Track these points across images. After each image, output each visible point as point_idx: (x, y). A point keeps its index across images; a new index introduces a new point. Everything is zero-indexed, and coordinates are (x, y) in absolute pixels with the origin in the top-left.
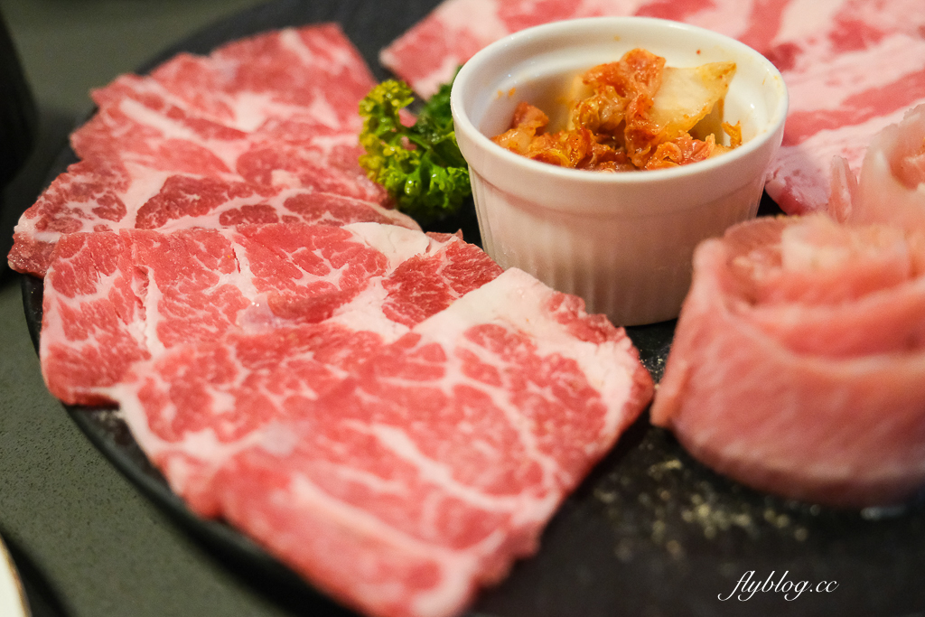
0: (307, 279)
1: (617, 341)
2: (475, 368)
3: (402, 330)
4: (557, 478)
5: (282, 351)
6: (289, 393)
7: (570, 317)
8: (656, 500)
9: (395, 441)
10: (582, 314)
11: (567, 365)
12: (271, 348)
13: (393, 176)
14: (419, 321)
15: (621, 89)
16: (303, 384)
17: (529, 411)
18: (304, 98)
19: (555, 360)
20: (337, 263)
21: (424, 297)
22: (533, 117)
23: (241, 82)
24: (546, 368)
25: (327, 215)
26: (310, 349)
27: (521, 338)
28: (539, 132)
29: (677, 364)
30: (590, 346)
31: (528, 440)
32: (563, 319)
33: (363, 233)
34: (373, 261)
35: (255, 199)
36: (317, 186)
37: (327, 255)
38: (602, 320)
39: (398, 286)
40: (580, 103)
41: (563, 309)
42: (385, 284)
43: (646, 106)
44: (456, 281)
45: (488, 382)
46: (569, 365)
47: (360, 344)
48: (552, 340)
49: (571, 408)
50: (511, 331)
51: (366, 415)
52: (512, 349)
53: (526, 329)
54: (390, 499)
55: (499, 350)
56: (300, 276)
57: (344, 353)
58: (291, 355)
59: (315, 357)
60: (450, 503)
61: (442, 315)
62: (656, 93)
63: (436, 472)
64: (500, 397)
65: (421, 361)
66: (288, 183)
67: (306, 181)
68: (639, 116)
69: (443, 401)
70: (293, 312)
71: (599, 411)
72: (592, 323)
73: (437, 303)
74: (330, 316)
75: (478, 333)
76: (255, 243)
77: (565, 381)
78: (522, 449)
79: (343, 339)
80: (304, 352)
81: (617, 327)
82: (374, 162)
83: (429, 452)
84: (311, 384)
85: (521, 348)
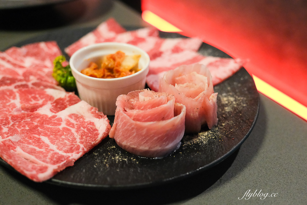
0: (33, 102)
1: (104, 118)
2: (69, 123)
3: (54, 114)
4: (83, 149)
5: (22, 118)
6: (22, 128)
7: (94, 112)
8: (107, 155)
9: (45, 140)
10: (97, 112)
11: (91, 124)
12: (20, 118)
13: (59, 78)
14: (58, 111)
15: (114, 60)
16: (27, 126)
17: (80, 134)
18: (43, 59)
19: (89, 122)
20: (42, 99)
21: (61, 107)
22: (94, 66)
23: (28, 54)
24: (86, 124)
25: (42, 87)
26: (30, 118)
27: (82, 117)
28: (95, 69)
29: (115, 123)
30: (98, 119)
31: (78, 140)
32: (92, 113)
33: (49, 92)
34: (50, 98)
35: (24, 83)
36: (42, 80)
37: (40, 96)
38: (101, 113)
39: (55, 104)
40: (106, 63)
41: (93, 110)
42: (51, 104)
43: (119, 64)
44: (70, 103)
45: (71, 127)
46: (92, 124)
47: (43, 118)
48: (89, 117)
49: (90, 134)
50: (79, 115)
51: (39, 134)
52: (79, 120)
53: (83, 115)
54: (41, 152)
55: (75, 120)
56: (31, 101)
57: (38, 119)
58: (25, 119)
59: (31, 120)
60: (56, 153)
61: (63, 111)
62: (122, 61)
63: (53, 147)
64: (73, 130)
65: (56, 121)
66: (33, 79)
67: (38, 79)
68: (117, 66)
69: (59, 131)
70: (27, 109)
71: (97, 134)
72: (99, 114)
73: (63, 107)
74: (36, 110)
75: (70, 116)
76: (22, 94)
77: (90, 127)
78: (76, 142)
79: (38, 116)
80: (28, 119)
81: (105, 114)
82: (55, 75)
83: (53, 142)
84: (28, 127)
85: (81, 119)
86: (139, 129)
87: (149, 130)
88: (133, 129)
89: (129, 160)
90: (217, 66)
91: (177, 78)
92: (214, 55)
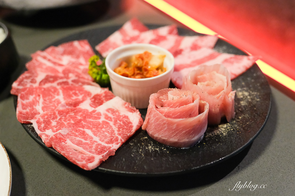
0: (74, 98)
1: (137, 112)
2: (107, 117)
3: (93, 109)
4: (121, 140)
5: (67, 113)
6: (68, 122)
7: (128, 107)
8: (141, 145)
9: (89, 132)
10: (130, 107)
11: (126, 117)
12: (65, 112)
13: (94, 76)
14: (96, 107)
15: (142, 59)
16: (71, 120)
17: (117, 127)
18: (78, 57)
19: (124, 116)
20: (81, 94)
21: (99, 102)
22: (124, 65)
23: (64, 53)
24: (122, 117)
25: (80, 84)
26: (74, 113)
27: (117, 111)
28: (125, 68)
29: (147, 118)
30: (131, 113)
31: (116, 132)
32: (126, 107)
33: (87, 88)
34: (88, 94)
35: (65, 80)
36: (79, 77)
37: (79, 92)
38: (134, 108)
39: (93, 100)
40: (135, 62)
41: (126, 105)
42: (90, 99)
43: (147, 64)
44: (106, 99)
45: (109, 120)
46: (127, 117)
47: (84, 112)
48: (124, 111)
49: (126, 126)
50: (115, 110)
51: (83, 127)
52: (115, 113)
53: (118, 109)
54: (87, 144)
55: (112, 114)
56: (73, 97)
57: (80, 114)
58: (69, 114)
59: (74, 114)
60: (99, 144)
61: (101, 106)
62: (150, 60)
63: (96, 139)
64: (111, 123)
65: (96, 116)
66: (72, 77)
67: (76, 76)
68: (145, 65)
69: (99, 124)
70: (71, 105)
71: (132, 127)
72: (132, 109)
73: (101, 103)
74: (78, 105)
75: (108, 110)
76: (64, 90)
77: (125, 120)
78: (115, 134)
79: (80, 111)
80: (72, 113)
81: (137, 109)
82: (91, 72)
83: (95, 135)
84: (73, 120)
85: (117, 113)
86: (170, 124)
87: (178, 125)
88: (164, 124)
89: (161, 150)
90: (232, 63)
91: (199, 77)
92: (229, 52)
